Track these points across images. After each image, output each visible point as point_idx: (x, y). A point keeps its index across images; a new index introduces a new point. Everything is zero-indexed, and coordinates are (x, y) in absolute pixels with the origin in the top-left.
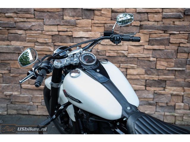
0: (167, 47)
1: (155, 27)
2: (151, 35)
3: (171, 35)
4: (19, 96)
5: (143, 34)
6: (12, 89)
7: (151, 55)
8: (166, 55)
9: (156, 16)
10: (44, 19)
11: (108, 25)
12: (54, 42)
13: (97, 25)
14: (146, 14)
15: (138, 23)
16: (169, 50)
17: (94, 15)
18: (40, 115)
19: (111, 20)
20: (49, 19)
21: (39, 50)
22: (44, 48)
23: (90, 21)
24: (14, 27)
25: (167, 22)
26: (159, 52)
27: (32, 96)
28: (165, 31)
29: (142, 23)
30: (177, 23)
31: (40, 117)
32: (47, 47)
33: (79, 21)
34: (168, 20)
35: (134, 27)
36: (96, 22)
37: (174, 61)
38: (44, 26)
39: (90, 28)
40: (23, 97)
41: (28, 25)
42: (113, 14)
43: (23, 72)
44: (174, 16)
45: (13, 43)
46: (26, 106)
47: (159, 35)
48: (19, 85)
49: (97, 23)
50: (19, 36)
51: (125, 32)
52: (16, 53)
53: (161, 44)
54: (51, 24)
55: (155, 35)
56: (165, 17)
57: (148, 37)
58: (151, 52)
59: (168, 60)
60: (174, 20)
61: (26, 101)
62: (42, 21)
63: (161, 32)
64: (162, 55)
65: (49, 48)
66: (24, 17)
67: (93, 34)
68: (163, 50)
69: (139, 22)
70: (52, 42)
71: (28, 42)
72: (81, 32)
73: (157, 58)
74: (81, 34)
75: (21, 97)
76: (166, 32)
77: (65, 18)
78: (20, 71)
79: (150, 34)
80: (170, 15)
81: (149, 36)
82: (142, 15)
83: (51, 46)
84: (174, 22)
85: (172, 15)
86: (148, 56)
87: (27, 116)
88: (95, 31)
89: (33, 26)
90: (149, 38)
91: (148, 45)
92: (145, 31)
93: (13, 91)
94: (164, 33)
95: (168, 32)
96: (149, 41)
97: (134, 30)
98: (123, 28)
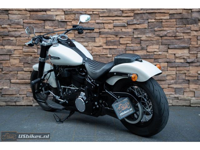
0: (119, 47)
1: (109, 33)
2: (107, 38)
3: (121, 38)
5: (101, 38)
6: (3, 84)
7: (108, 53)
8: (119, 52)
9: (109, 25)
14: (103, 24)
16: (120, 49)
17: (67, 25)
18: (25, 105)
21: (27, 51)
22: (30, 50)
25: (117, 29)
26: (113, 50)
27: (19, 89)
28: (116, 36)
29: (100, 30)
30: (124, 30)
31: (25, 107)
32: (32, 49)
33: (56, 29)
34: (117, 28)
35: (95, 33)
40: (12, 90)
41: (18, 33)
43: (13, 69)
44: (121, 25)
45: (6, 47)
47: (113, 38)
48: (9, 80)
50: (11, 41)
51: (89, 37)
52: (8, 55)
53: (115, 45)
55: (109, 39)
56: (115, 26)
58: (108, 51)
60: (122, 28)
61: (14, 93)
63: (114, 36)
64: (116, 52)
66: (16, 27)
68: (116, 49)
69: (99, 30)
71: (18, 46)
73: (113, 55)
75: (10, 90)
76: (117, 36)
77: (46, 27)
78: (11, 69)
79: (106, 38)
80: (118, 24)
82: (100, 24)
83: (35, 49)
84: (121, 29)
86: (106, 53)
87: (14, 107)
89: (22, 33)
90: (106, 40)
91: (106, 46)
92: (103, 36)
93: (4, 86)
94: (116, 37)
95: (118, 36)
96: (106, 43)
97: (96, 35)
98: (87, 34)
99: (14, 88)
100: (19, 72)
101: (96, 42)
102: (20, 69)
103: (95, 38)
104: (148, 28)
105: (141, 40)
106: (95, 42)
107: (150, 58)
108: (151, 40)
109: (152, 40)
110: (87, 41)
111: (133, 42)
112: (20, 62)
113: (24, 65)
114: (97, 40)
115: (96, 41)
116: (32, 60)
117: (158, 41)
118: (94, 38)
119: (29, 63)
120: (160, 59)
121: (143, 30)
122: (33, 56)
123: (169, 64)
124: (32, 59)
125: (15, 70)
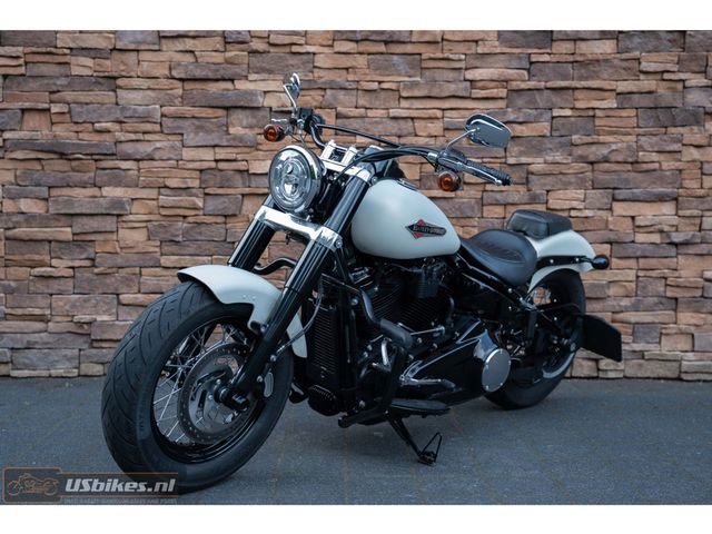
0: (459, 193)
2: (424, 165)
4: (113, 325)
6: (96, 305)
8: (459, 209)
9: (429, 125)
10: (182, 134)
12: (203, 186)
14: (410, 121)
16: (465, 200)
20: (196, 134)
21: (170, 205)
24: (112, 154)
26: (443, 203)
29: (403, 140)
32: (187, 198)
34: (455, 133)
37: (476, 224)
38: (184, 149)
40: (124, 326)
41: (145, 149)
42: (340, 121)
43: (127, 261)
45: (107, 191)
48: (114, 296)
50: (123, 173)
52: (113, 215)
54: (199, 144)
56: (449, 127)
59: (463, 222)
62: (180, 138)
64: (451, 209)
66: (138, 130)
68: (451, 199)
69: (397, 139)
70: (200, 187)
71: (143, 188)
75: (116, 326)
77: (232, 130)
78: (119, 261)
79: (422, 163)
81: (420, 168)
82: (401, 122)
83: (197, 197)
89: (156, 149)
90: (420, 172)
91: (421, 189)
93: (98, 313)
96: (420, 180)
99: (130, 321)
100: (145, 271)
102: (150, 260)
104: (551, 136)
105: (530, 173)
108: (561, 173)
109: (564, 171)
112: (149, 239)
113: (160, 246)
117: (581, 175)
119: (178, 243)
120: (586, 230)
121: (534, 142)
122: (190, 219)
123: (615, 247)
124: (186, 228)
125: (134, 264)
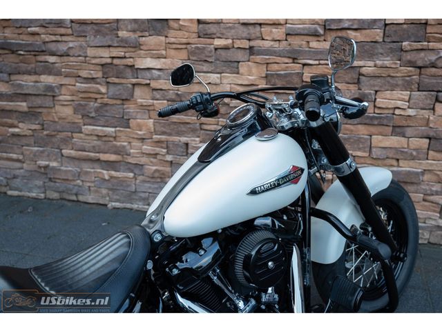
1: (275, 52)
2: (270, 65)
3: (305, 67)
4: (59, 169)
5: (255, 64)
6: (48, 156)
9: (274, 30)
10: (87, 37)
11: (193, 46)
12: (106, 76)
13: (174, 46)
14: (258, 26)
15: (246, 44)
17: (170, 28)
18: (94, 204)
19: (199, 37)
20: (95, 36)
21: (83, 90)
22: (90, 88)
23: (163, 38)
24: (43, 51)
25: (297, 42)
27: (79, 170)
28: (294, 59)
29: (253, 43)
30: (314, 44)
31: (94, 206)
33: (144, 38)
35: (239, 50)
36: (173, 40)
38: (89, 48)
39: (164, 52)
40: (66, 171)
41: (63, 48)
43: (63, 128)
44: (306, 32)
45: (43, 78)
46: (71, 187)
47: (283, 66)
48: (59, 150)
49: (174, 43)
50: (51, 66)
51: (224, 60)
52: (49, 96)
53: (289, 83)
54: (98, 45)
55: (275, 67)
56: (291, 33)
57: (265, 69)
60: (309, 38)
61: (70, 178)
62: (85, 39)
63: (286, 60)
65: (97, 88)
66: (56, 33)
67: (170, 62)
69: (248, 42)
70: (103, 77)
71: (65, 77)
72: (149, 59)
74: (149, 63)
75: (62, 170)
76: (296, 61)
77: (120, 34)
78: (59, 127)
79: (268, 63)
80: (299, 28)
81: (267, 67)
82: (251, 28)
83: (101, 84)
84: (308, 42)
85: (303, 29)
87: (75, 203)
88: (172, 58)
89: (70, 48)
90: (267, 71)
91: (266, 84)
92: (258, 58)
93: (50, 160)
94: (294, 63)
95: (300, 61)
96: (266, 77)
97: (240, 56)
98: (219, 52)
99: (70, 168)
100: (75, 135)
101: (242, 75)
102: (77, 128)
103: (239, 62)
104: (384, 41)
105: (360, 74)
106: (238, 73)
107: (383, 125)
108: (389, 76)
109: (392, 75)
110: (218, 70)
111: (339, 77)
112: (75, 113)
113: (82, 119)
114: (243, 68)
115: (241, 70)
116: (97, 110)
117: (407, 78)
118: (236, 64)
119: (92, 117)
120: (408, 126)
121: (367, 47)
122: (99, 101)
123: (433, 142)
124: (96, 107)
125: (67, 130)
